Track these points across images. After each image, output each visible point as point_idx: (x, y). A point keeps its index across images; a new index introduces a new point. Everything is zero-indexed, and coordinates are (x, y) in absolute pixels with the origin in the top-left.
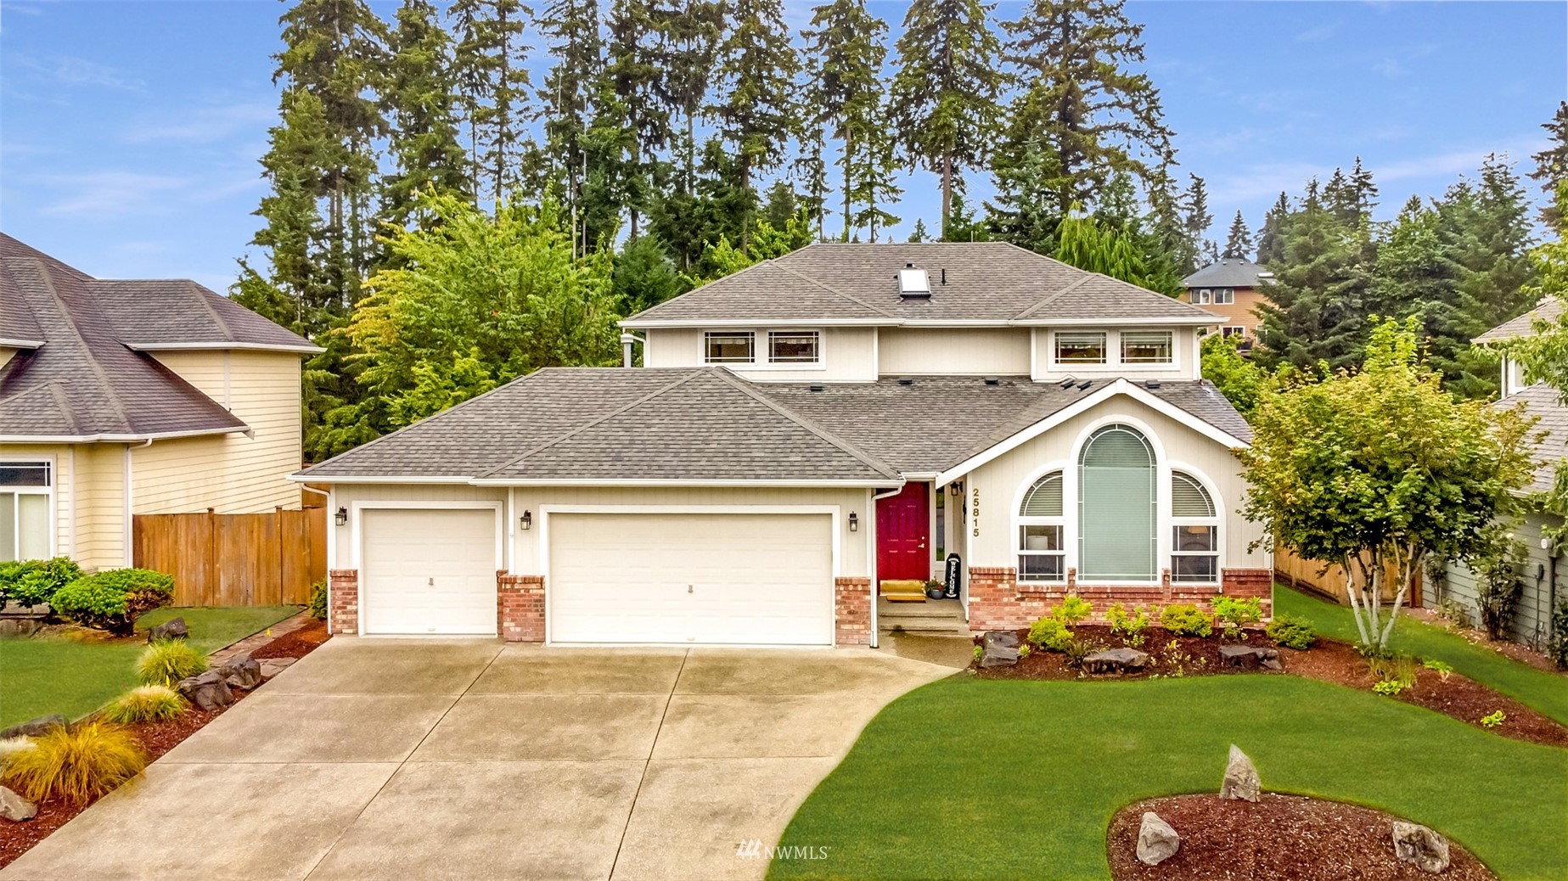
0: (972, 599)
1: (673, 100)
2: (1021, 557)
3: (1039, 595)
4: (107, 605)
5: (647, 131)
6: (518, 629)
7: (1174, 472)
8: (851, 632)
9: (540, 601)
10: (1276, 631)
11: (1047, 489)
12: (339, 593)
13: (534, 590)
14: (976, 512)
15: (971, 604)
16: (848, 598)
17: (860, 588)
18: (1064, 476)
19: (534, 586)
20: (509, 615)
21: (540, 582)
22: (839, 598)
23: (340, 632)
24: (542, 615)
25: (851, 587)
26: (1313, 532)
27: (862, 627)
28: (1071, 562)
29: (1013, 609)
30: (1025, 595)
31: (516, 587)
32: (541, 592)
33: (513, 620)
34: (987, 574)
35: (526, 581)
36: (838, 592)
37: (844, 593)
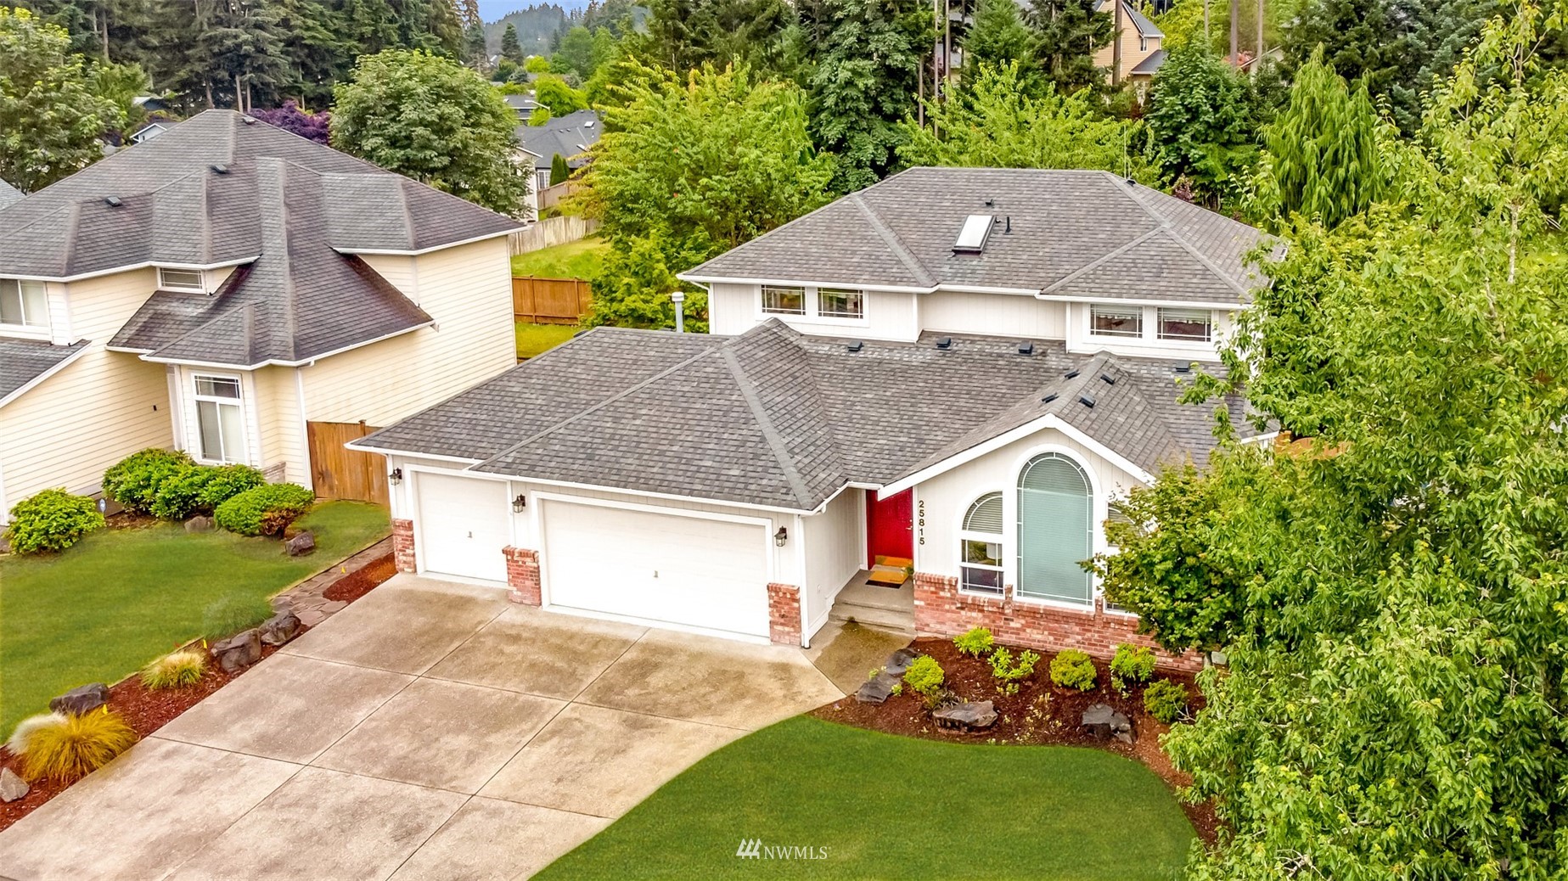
0: (917, 602)
2: (964, 569)
3: (977, 606)
6: (519, 593)
7: (1110, 505)
8: (784, 633)
9: (537, 574)
11: (985, 509)
12: (400, 539)
13: (532, 562)
14: (922, 522)
15: (916, 607)
16: (779, 603)
17: (788, 596)
18: (1004, 496)
19: (532, 559)
20: (512, 581)
21: (536, 557)
22: (772, 602)
23: (403, 570)
24: (538, 584)
25: (782, 594)
27: (792, 629)
28: (1010, 579)
29: (955, 616)
30: (964, 606)
31: (517, 558)
32: (537, 565)
33: (515, 586)
34: (932, 581)
35: (522, 554)
36: (770, 597)
37: (776, 598)
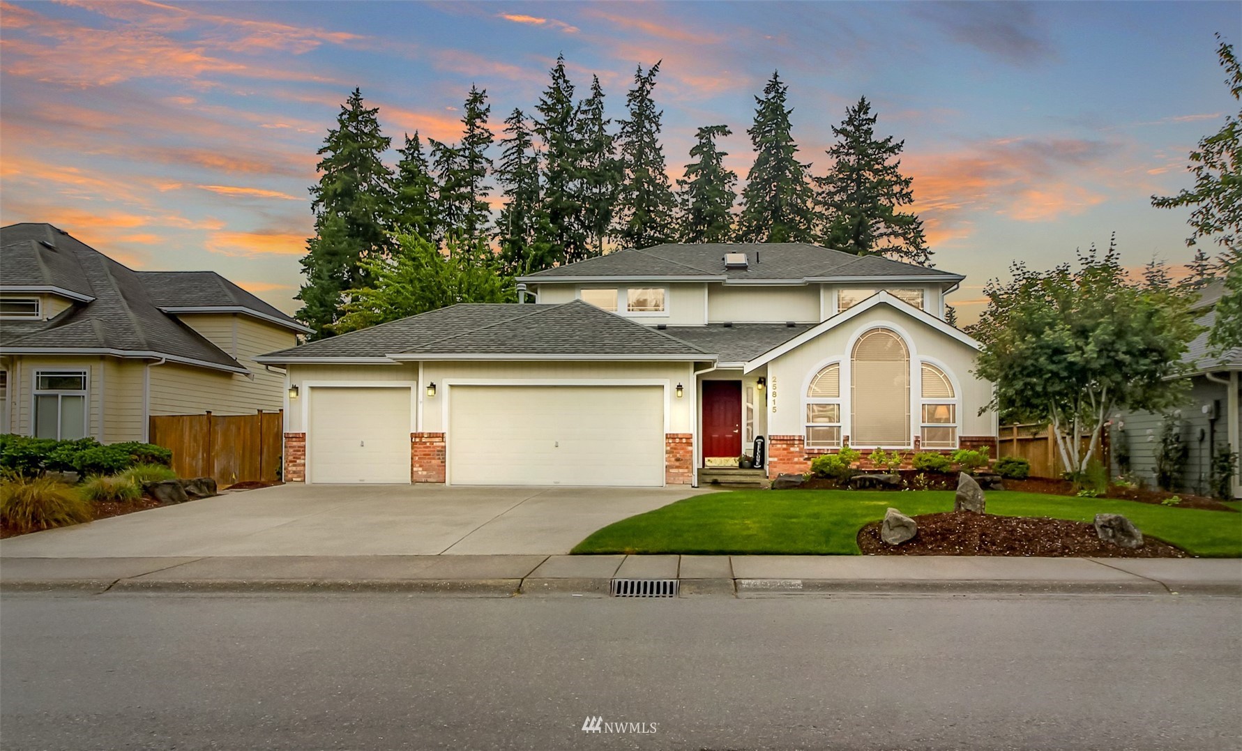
0: (771, 459)
1: (589, 228)
2: (808, 428)
4: (114, 461)
5: (571, 249)
6: (425, 473)
7: (923, 364)
8: (677, 474)
9: (442, 451)
10: (1001, 467)
11: (828, 377)
12: (291, 450)
13: (437, 443)
14: (774, 395)
15: (770, 462)
16: (675, 449)
17: (684, 441)
18: (841, 367)
19: (437, 440)
20: (418, 462)
21: (442, 436)
22: (669, 448)
23: (292, 480)
24: (443, 462)
25: (677, 440)
26: (1028, 380)
27: (686, 471)
28: (846, 431)
29: (802, 466)
30: (811, 455)
31: (424, 440)
32: (443, 444)
33: (420, 466)
34: (782, 440)
35: (431, 435)
36: (668, 444)
37: (672, 445)
